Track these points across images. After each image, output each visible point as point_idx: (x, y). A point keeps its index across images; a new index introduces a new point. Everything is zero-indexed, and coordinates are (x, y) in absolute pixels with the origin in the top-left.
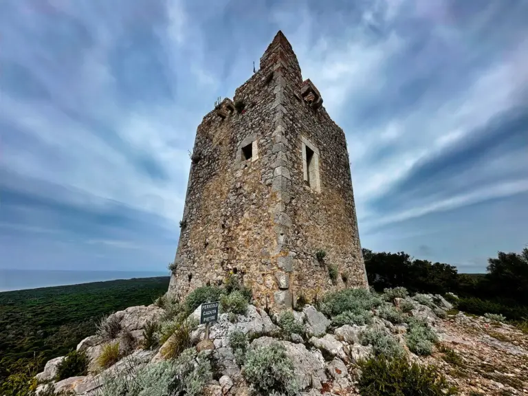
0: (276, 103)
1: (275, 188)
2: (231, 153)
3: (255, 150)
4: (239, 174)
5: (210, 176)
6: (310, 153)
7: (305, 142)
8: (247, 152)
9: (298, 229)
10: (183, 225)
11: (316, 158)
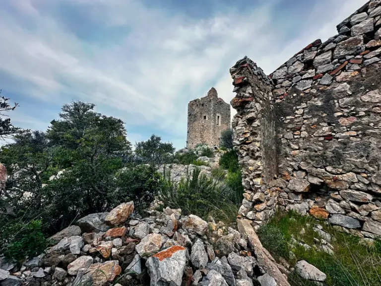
0: (212, 108)
1: (211, 127)
2: (201, 116)
3: (207, 118)
4: (203, 122)
5: (195, 121)
6: (218, 117)
7: (218, 115)
8: (205, 117)
9: (215, 134)
10: (188, 132)
11: (220, 118)
